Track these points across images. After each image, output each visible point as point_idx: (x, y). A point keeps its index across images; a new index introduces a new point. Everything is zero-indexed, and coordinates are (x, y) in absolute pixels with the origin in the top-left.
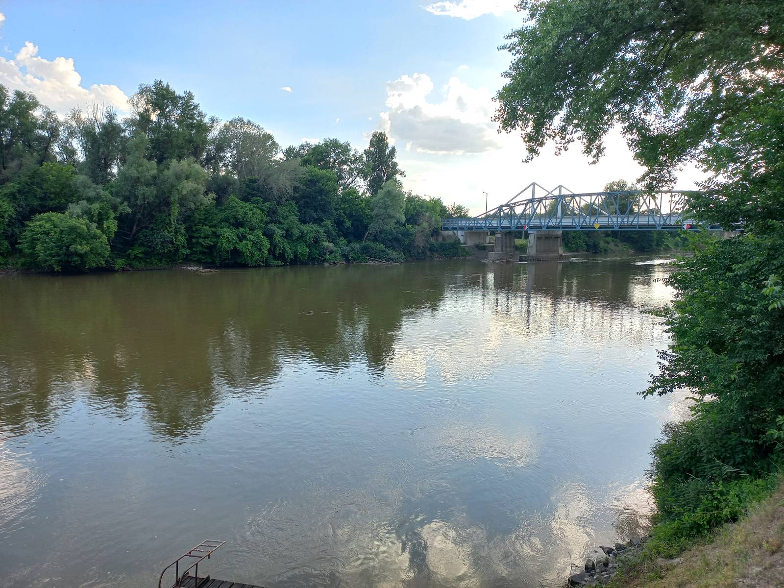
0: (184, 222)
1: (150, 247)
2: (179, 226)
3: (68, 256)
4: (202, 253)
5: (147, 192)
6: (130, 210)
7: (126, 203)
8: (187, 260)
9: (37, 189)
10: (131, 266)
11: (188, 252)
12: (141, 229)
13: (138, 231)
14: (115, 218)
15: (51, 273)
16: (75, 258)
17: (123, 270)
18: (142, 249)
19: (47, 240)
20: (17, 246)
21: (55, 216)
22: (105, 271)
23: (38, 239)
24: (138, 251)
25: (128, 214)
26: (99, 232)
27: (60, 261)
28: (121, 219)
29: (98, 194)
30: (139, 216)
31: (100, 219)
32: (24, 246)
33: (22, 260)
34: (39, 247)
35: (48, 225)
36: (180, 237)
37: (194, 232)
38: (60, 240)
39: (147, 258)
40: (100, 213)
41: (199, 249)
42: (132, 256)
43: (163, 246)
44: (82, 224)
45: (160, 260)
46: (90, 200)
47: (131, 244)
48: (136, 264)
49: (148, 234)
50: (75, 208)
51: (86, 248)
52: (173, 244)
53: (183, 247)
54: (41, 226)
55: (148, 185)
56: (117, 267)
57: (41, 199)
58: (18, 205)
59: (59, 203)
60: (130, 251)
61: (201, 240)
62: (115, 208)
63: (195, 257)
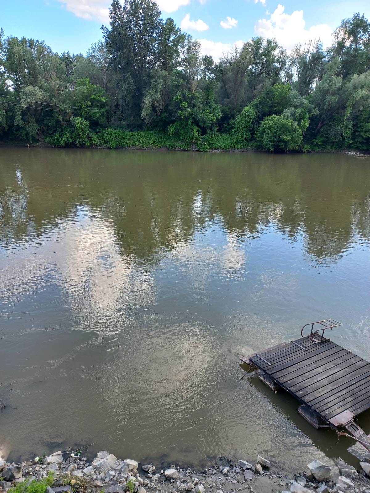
0: (353, 120)
1: (327, 138)
2: (349, 123)
3: (279, 142)
4: (361, 143)
5: (332, 99)
6: (318, 113)
7: (317, 108)
8: (350, 147)
9: (269, 101)
10: (313, 149)
11: (351, 141)
12: (324, 125)
13: (321, 127)
14: (309, 118)
15: (268, 152)
16: (282, 144)
17: (308, 152)
18: (322, 139)
19: (269, 132)
20: (254, 136)
21: (275, 117)
22: (297, 152)
23: (265, 132)
24: (319, 140)
25: (317, 115)
26: (298, 127)
27: (274, 145)
28: (312, 119)
29: (301, 102)
30: (324, 116)
31: (300, 119)
32: (257, 136)
33: (255, 144)
34: (264, 136)
35: (271, 123)
36: (348, 131)
37: (358, 127)
38: (276, 132)
39: (324, 145)
40: (300, 114)
41: (360, 139)
42: (315, 143)
43: (335, 137)
44: (289, 122)
45: (332, 147)
46: (296, 107)
47: (315, 136)
48: (317, 149)
49: (327, 129)
50: (287, 112)
51: (289, 138)
52: (342, 135)
53: (349, 138)
54: (267, 123)
55: (333, 94)
56: (304, 150)
57: (271, 107)
58: (258, 112)
59: (279, 109)
60: (314, 140)
61: (362, 134)
62: (310, 111)
63: (355, 145)
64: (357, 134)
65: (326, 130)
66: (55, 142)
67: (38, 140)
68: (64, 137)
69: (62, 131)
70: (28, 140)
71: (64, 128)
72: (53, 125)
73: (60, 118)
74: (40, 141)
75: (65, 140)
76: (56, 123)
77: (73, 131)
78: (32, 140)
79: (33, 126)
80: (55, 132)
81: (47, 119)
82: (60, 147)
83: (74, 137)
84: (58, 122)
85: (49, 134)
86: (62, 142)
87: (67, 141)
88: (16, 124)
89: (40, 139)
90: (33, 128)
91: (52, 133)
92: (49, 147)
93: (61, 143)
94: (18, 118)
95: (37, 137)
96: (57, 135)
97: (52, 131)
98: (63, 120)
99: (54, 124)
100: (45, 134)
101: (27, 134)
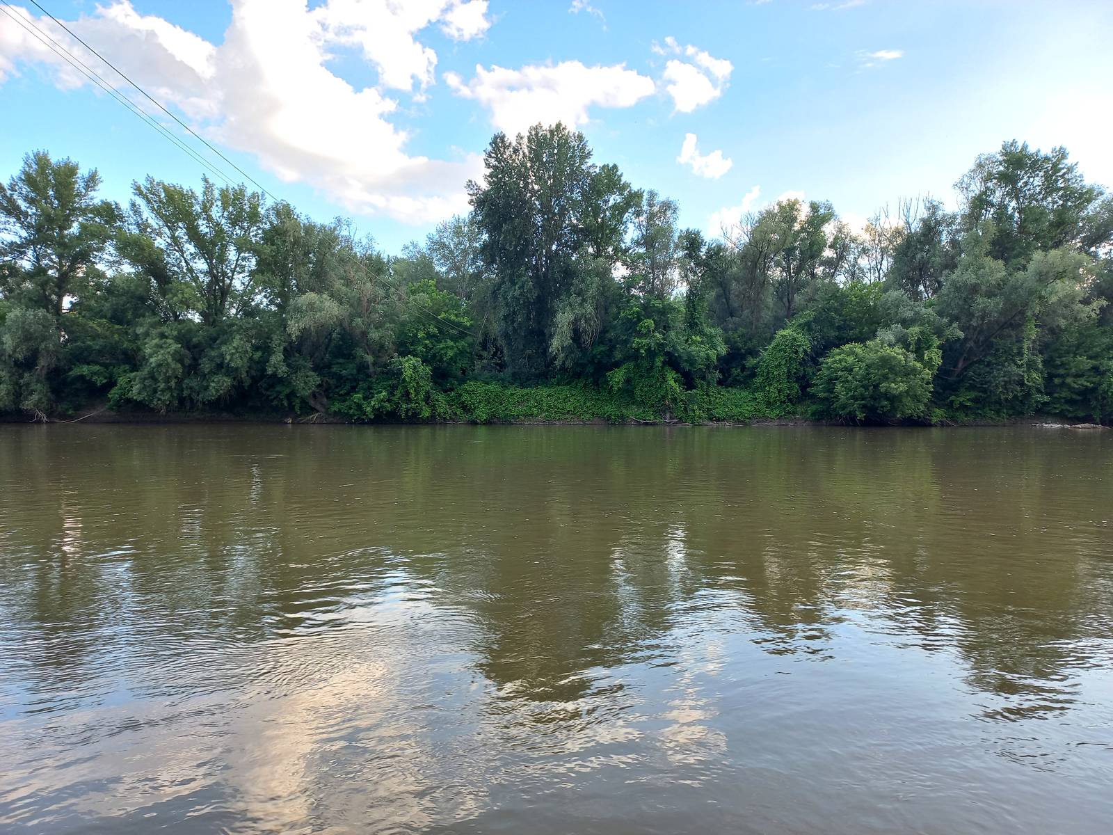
0: (1041, 352)
1: (985, 391)
2: (1034, 358)
3: (875, 399)
5: (991, 306)
6: (961, 335)
7: (955, 325)
10: (953, 419)
11: (1046, 398)
12: (971, 365)
13: (965, 369)
14: (938, 347)
15: (850, 422)
16: (885, 403)
17: (942, 424)
18: (973, 394)
19: (850, 378)
21: (858, 348)
22: (916, 423)
23: (837, 379)
24: (965, 397)
26: (918, 365)
27: (864, 406)
31: (919, 348)
32: (818, 390)
33: (814, 407)
34: (838, 387)
35: (850, 359)
36: (1035, 375)
37: (1058, 367)
38: (867, 376)
39: (978, 409)
40: (919, 339)
41: (1065, 394)
42: (956, 405)
43: (1006, 389)
44: (897, 352)
45: (998, 412)
46: (906, 323)
47: (954, 388)
48: (961, 417)
49: (982, 371)
50: (885, 335)
51: (903, 387)
53: (1039, 391)
54: (840, 361)
55: (990, 295)
56: (934, 420)
60: (953, 398)
61: (1069, 380)
62: (939, 332)
64: (1057, 381)
65: (980, 375)
66: (351, 412)
67: (314, 410)
68: (374, 399)
69: (370, 388)
70: (291, 407)
71: (374, 380)
72: (352, 375)
73: (370, 359)
74: (317, 411)
75: (377, 406)
76: (359, 371)
77: (394, 387)
78: (301, 408)
79: (307, 377)
80: (353, 389)
81: (338, 363)
82: (362, 422)
83: (395, 399)
84: (363, 367)
85: (341, 395)
86: (368, 409)
87: (379, 409)
88: (270, 371)
89: (318, 407)
90: (307, 382)
91: (348, 394)
92: (336, 423)
93: (365, 414)
94: (277, 358)
95: (312, 403)
96: (357, 397)
97: (348, 387)
98: (374, 364)
99: (355, 372)
100: (331, 395)
101: (291, 395)
